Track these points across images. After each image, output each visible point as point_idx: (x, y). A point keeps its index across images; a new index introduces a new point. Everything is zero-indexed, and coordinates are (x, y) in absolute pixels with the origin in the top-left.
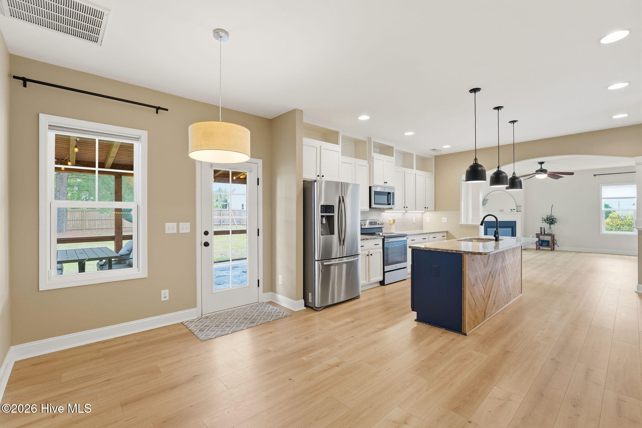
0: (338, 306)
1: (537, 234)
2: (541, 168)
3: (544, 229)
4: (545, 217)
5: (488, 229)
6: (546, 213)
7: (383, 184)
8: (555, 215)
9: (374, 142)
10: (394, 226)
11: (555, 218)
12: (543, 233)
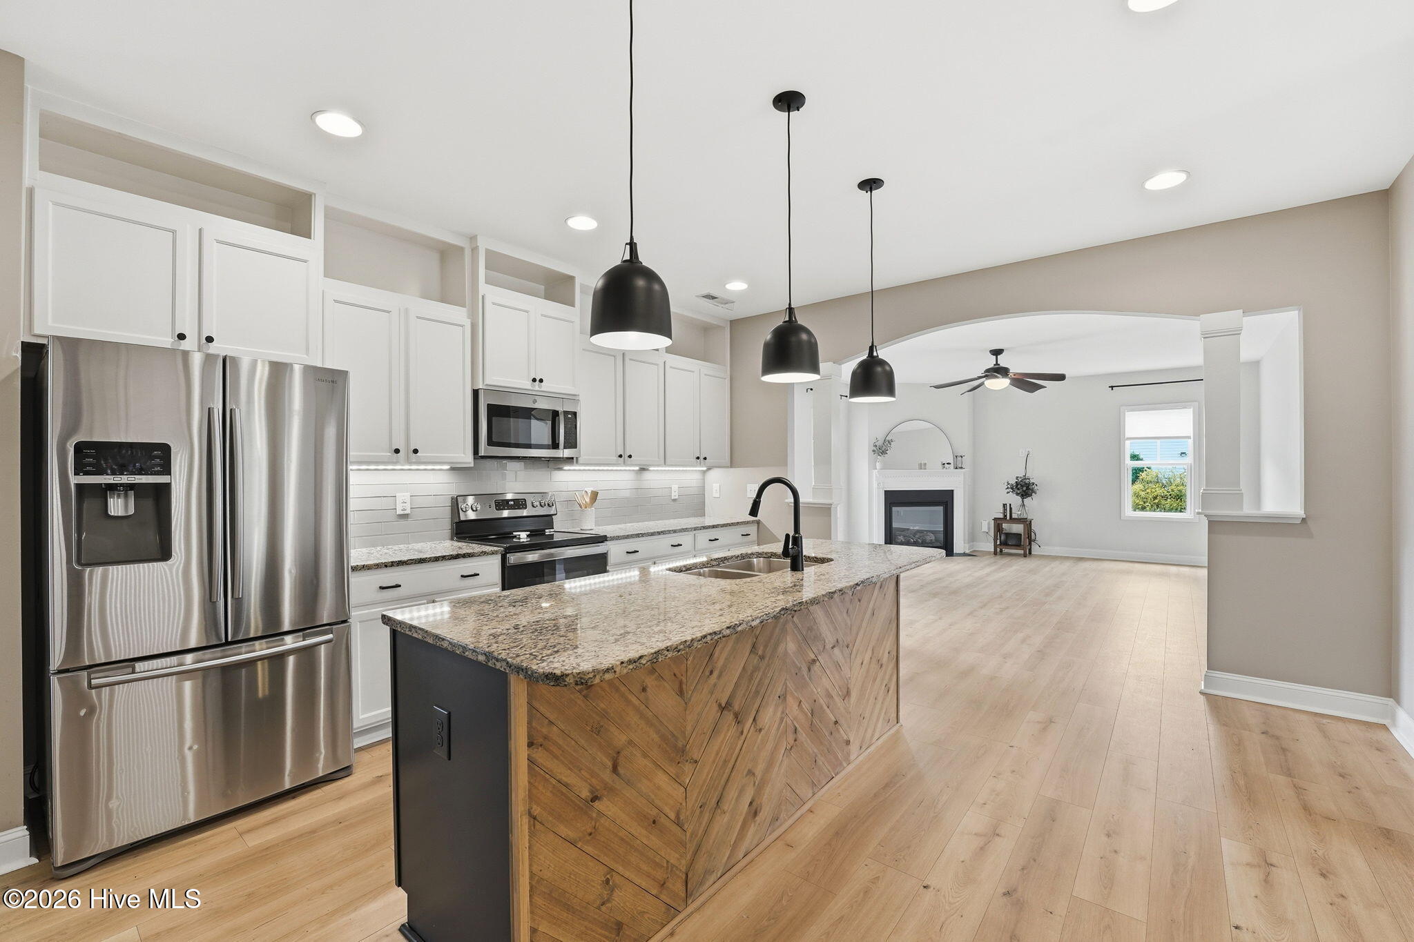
0: (175, 842)
1: (995, 519)
2: (997, 364)
3: (1011, 509)
4: (1013, 481)
5: (894, 509)
6: (1014, 473)
7: (526, 384)
8: (1034, 476)
9: (488, 252)
10: (591, 512)
11: (1033, 484)
12: (1008, 518)
